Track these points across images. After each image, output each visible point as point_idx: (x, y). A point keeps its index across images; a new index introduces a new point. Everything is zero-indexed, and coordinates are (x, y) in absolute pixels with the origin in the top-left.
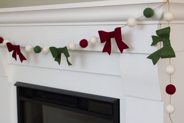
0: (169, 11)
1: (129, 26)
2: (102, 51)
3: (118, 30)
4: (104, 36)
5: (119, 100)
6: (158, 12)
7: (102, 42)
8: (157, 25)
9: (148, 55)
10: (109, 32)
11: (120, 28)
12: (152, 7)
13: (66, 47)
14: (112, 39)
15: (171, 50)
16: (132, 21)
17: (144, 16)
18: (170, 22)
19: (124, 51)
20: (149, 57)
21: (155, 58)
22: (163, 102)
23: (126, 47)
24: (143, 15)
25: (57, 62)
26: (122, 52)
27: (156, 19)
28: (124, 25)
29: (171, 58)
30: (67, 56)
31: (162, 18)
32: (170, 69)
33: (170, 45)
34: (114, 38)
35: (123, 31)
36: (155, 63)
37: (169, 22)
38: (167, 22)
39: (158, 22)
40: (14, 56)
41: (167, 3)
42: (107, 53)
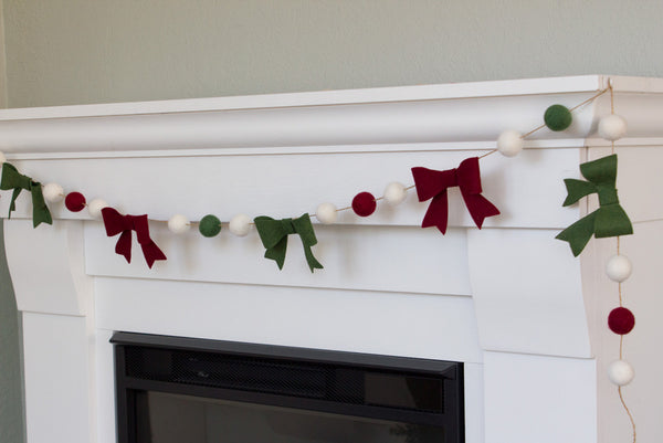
0: (612, 113)
1: (503, 154)
2: (420, 224)
3: (471, 166)
4: (430, 184)
5: (461, 365)
6: (583, 116)
7: (422, 198)
8: (578, 150)
9: (559, 232)
10: (442, 170)
11: (477, 159)
12: (568, 104)
13: (306, 217)
14: (450, 190)
15: (622, 214)
16: (510, 141)
17: (546, 127)
18: (616, 143)
19: (487, 221)
20: (560, 237)
21: (576, 237)
22: (594, 361)
23: (492, 211)
24: (543, 122)
25: (274, 263)
26: (479, 224)
27: (576, 135)
28: (489, 152)
29: (621, 237)
30: (309, 241)
31: (594, 130)
32: (618, 267)
33: (618, 202)
34: (458, 188)
35: (485, 168)
36: (576, 252)
37: (613, 140)
38: (609, 143)
39: (581, 142)
40: (123, 249)
41: (608, 93)
42: (434, 231)
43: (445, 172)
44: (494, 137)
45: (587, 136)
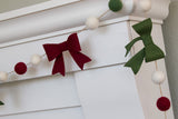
2: (51, 73)
14: (64, 53)
17: (110, 11)
20: (127, 65)
27: (125, 14)
34: (68, 51)
36: (136, 72)
45: (130, 14)
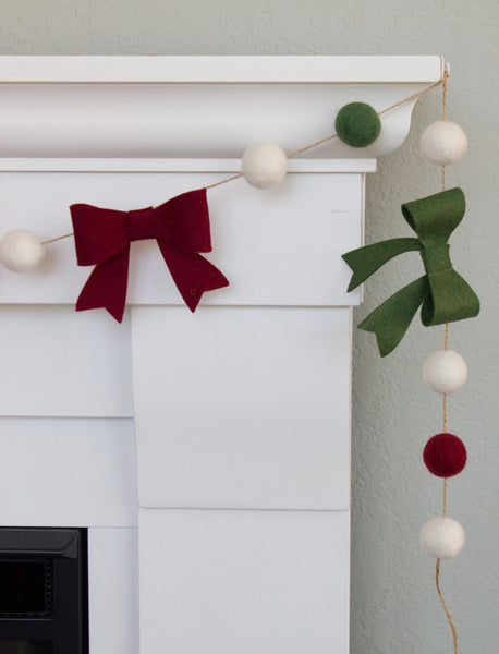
5: (84, 532)
7: (82, 262)
11: (203, 192)
20: (366, 326)
26: (192, 303)
28: (228, 177)
33: (450, 264)
34: (155, 241)
36: (386, 348)
43: (132, 213)
44: (236, 153)
